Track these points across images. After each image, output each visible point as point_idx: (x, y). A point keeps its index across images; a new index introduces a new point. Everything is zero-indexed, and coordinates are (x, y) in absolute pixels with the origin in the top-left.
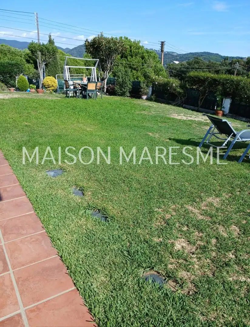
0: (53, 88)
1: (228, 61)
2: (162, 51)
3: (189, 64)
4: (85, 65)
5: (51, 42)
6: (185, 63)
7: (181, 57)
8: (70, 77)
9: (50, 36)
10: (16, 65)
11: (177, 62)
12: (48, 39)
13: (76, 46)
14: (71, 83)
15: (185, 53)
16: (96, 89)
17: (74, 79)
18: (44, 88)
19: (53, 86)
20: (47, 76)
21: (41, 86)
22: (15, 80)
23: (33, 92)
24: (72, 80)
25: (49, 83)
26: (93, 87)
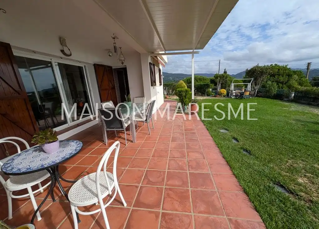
0: (223, 94)
2: (308, 69)
5: (225, 72)
9: (225, 70)
10: (207, 85)
16: (249, 94)
17: (236, 90)
18: (219, 95)
19: (224, 93)
20: (221, 89)
21: (217, 94)
22: (205, 91)
23: (213, 97)
24: (235, 90)
25: (222, 92)
26: (248, 93)
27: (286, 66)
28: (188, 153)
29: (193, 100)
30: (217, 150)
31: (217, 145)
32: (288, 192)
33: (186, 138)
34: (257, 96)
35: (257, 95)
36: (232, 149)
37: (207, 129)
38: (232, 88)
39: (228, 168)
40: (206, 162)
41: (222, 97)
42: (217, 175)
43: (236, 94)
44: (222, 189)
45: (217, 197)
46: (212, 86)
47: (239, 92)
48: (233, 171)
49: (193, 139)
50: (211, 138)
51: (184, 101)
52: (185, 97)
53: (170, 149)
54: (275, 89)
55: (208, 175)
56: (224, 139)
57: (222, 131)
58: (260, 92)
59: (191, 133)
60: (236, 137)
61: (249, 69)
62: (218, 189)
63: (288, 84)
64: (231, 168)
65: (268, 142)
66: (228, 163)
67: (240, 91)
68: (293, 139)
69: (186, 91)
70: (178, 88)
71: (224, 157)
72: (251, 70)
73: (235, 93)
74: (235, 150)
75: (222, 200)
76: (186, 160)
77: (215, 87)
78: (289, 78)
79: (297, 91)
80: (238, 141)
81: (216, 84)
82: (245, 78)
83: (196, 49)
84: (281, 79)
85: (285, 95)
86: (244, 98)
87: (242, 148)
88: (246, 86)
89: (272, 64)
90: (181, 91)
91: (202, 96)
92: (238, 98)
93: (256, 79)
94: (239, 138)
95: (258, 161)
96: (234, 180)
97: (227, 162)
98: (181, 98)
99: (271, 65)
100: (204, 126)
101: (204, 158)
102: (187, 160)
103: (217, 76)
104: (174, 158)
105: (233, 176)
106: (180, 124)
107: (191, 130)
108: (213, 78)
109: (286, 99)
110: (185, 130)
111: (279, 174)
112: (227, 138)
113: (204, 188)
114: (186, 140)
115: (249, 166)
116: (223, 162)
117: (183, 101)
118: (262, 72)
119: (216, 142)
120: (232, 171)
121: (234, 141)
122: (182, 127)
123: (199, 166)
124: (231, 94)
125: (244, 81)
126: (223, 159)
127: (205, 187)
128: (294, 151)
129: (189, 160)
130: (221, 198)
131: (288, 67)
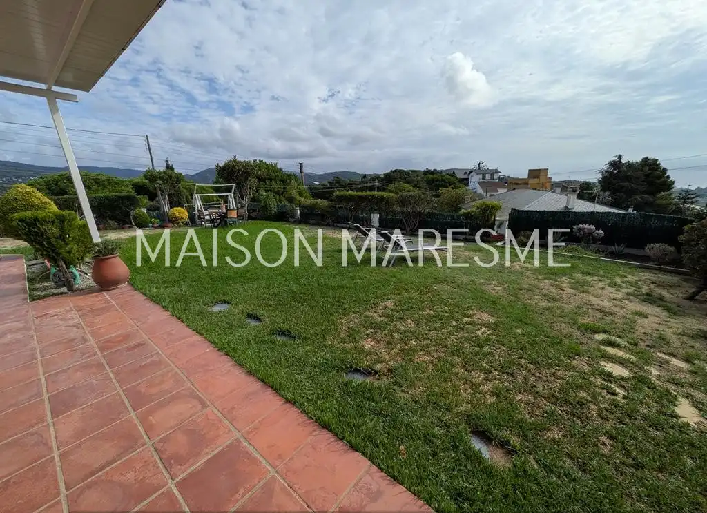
0: (182, 220)
1: (367, 179)
2: (301, 172)
3: (330, 183)
4: (217, 192)
5: (169, 168)
6: (326, 183)
7: (320, 177)
8: (202, 206)
9: (167, 162)
10: (129, 198)
11: (317, 183)
12: (165, 165)
13: (198, 172)
14: (205, 212)
15: (323, 173)
16: (238, 216)
17: (209, 208)
18: (170, 221)
19: (182, 218)
20: (171, 208)
21: (167, 221)
22: (129, 216)
23: (156, 228)
24: (206, 209)
25: (177, 215)
26: (234, 214)
27: (276, 164)
28: (143, 420)
29: (97, 245)
30: (226, 364)
31: (220, 350)
32: (365, 374)
33: (117, 374)
34: (250, 218)
35: (249, 215)
36: (257, 343)
37: (179, 318)
38: (198, 204)
39: (269, 394)
40: (213, 412)
41: (180, 226)
42: (256, 429)
43: (211, 217)
44: (280, 457)
45: (283, 489)
46: (144, 199)
47: (216, 213)
48: (282, 396)
49: (144, 366)
50: (197, 338)
51: (63, 252)
52: (63, 240)
53: (56, 453)
54: (274, 204)
55: (235, 447)
56: (231, 325)
57: (216, 309)
58: (254, 211)
59: (129, 349)
60: (252, 312)
61: (221, 165)
62: (274, 467)
63: (286, 195)
64: (276, 389)
65: (305, 301)
66: (265, 383)
67: (217, 211)
68: (332, 283)
69: (61, 220)
70: (15, 210)
71: (250, 373)
72: (225, 167)
73: (209, 214)
74: (264, 342)
75: (296, 487)
76: (146, 450)
77: (151, 203)
78: (284, 185)
79: (302, 207)
80: (259, 319)
81: (152, 196)
82: (216, 183)
83: (57, 84)
84: (275, 186)
85: (290, 213)
86: (230, 224)
87: (273, 332)
88: (226, 200)
89: (255, 158)
90: (36, 219)
91: (123, 228)
92: (218, 225)
93: (239, 186)
94: (259, 311)
95: (309, 345)
96: (294, 412)
97: (262, 381)
98: (42, 245)
99: (255, 161)
100: (166, 313)
101: (204, 405)
102: (152, 449)
103: (151, 176)
104: (92, 474)
105: (287, 405)
106: (72, 335)
107: (126, 337)
108: (139, 179)
109: (292, 220)
110: (102, 349)
111: (344, 351)
112: (236, 323)
113: (243, 495)
114: (120, 382)
115: (302, 363)
116: (254, 385)
117: (58, 254)
118: (247, 172)
119: (215, 343)
120: (280, 395)
121: (253, 323)
122: (85, 340)
123: (198, 439)
124: (200, 218)
125: (217, 190)
126: (251, 379)
127: (242, 491)
128: (339, 302)
129: (161, 441)
130: (291, 484)
131: (279, 167)
